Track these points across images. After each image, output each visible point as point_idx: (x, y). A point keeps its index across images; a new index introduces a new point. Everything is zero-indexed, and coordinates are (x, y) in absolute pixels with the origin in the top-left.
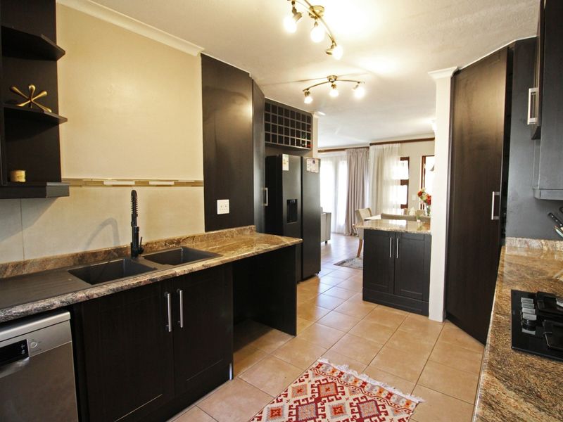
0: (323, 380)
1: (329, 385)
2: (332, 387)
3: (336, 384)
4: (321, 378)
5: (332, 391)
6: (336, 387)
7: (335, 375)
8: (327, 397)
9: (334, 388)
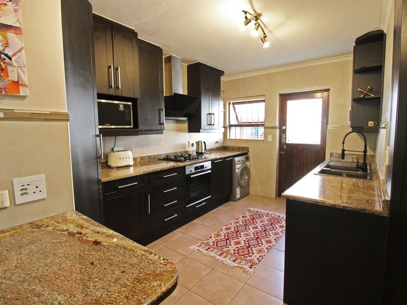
0: (247, 257)
1: (243, 254)
2: (241, 253)
3: (239, 255)
4: (248, 258)
5: (241, 251)
6: (238, 253)
7: (239, 260)
8: (243, 248)
9: (240, 253)
